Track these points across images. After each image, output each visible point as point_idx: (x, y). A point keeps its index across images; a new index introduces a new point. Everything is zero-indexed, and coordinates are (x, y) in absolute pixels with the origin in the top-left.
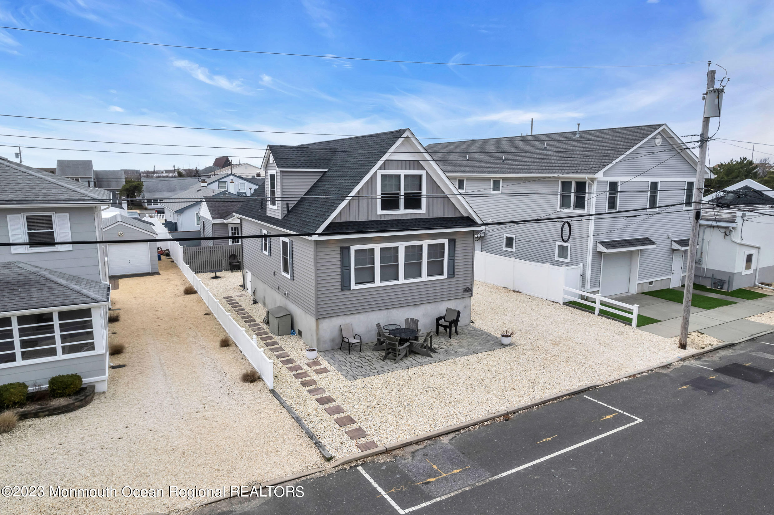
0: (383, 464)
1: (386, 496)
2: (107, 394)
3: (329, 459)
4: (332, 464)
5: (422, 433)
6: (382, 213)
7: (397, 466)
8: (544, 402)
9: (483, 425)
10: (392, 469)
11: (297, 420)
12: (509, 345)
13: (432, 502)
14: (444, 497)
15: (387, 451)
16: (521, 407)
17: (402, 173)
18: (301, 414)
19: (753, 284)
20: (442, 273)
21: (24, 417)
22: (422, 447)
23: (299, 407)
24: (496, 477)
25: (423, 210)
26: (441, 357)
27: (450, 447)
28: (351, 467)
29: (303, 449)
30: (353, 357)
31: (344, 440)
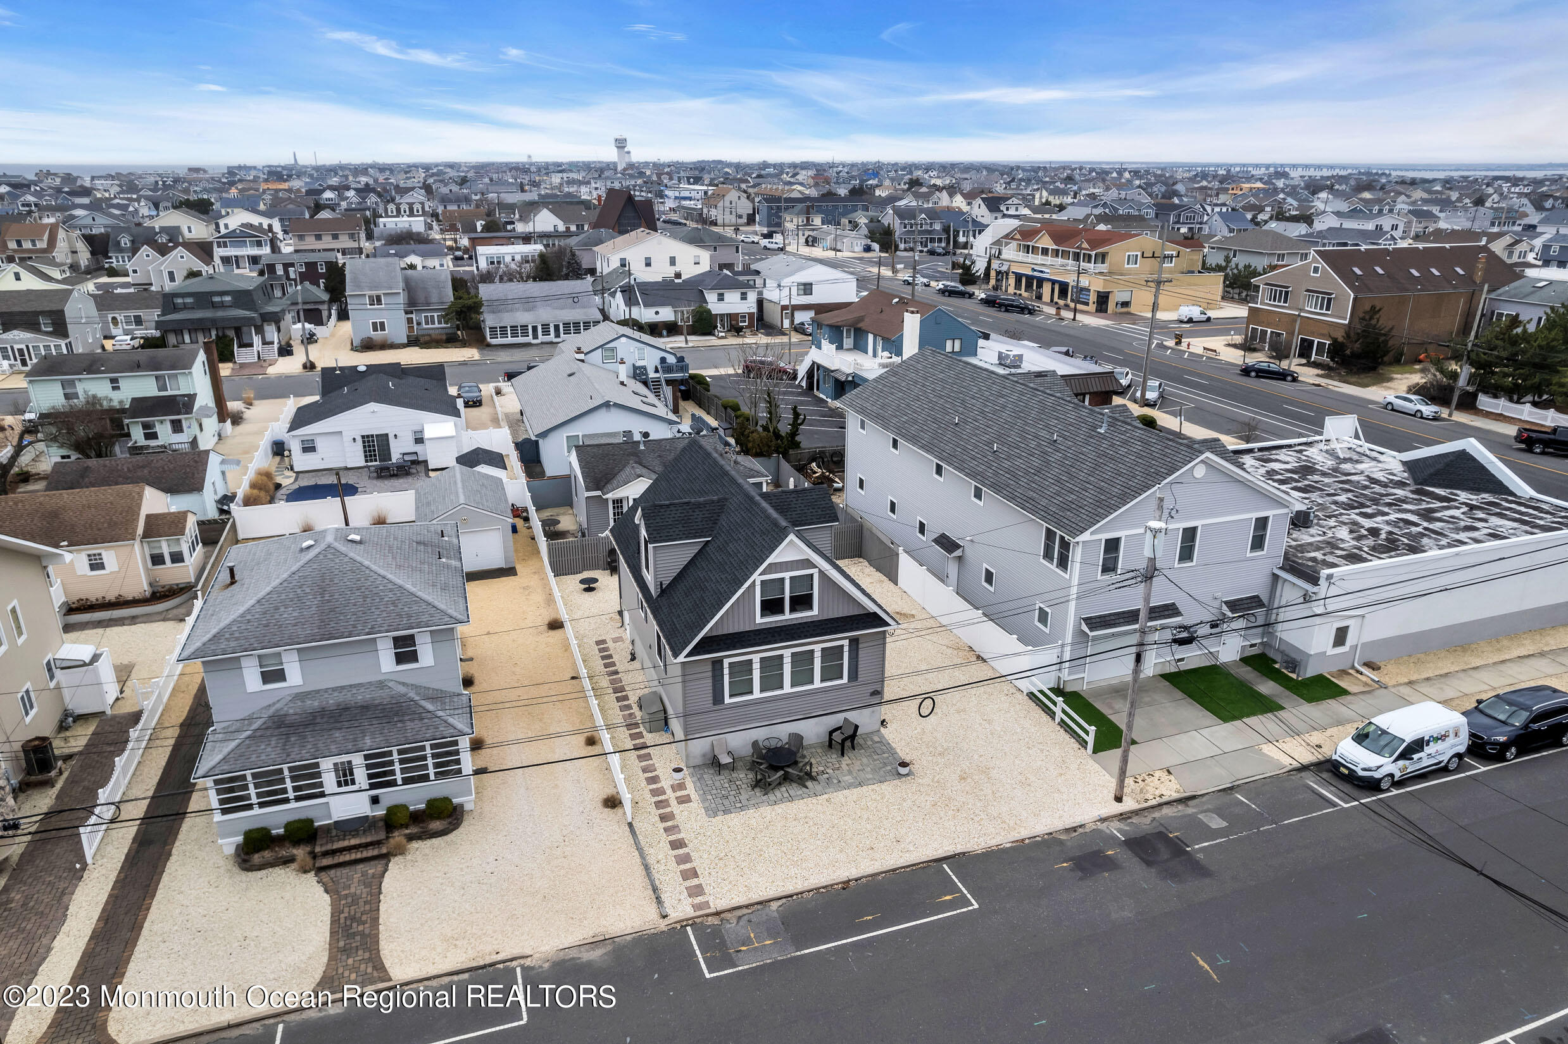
0: (709, 926)
1: (701, 960)
2: (475, 813)
3: (664, 917)
4: (667, 921)
5: (755, 897)
6: (760, 620)
7: (720, 931)
8: (894, 870)
9: (818, 892)
10: (716, 932)
11: (647, 867)
12: (907, 775)
13: (735, 970)
14: (746, 967)
15: (717, 914)
16: (866, 874)
17: (787, 575)
18: (651, 860)
19: (1350, 665)
20: (841, 677)
21: (411, 838)
22: (750, 911)
23: (652, 851)
24: (798, 953)
25: (815, 611)
26: (818, 788)
27: (776, 914)
28: (682, 926)
29: (645, 903)
30: (722, 780)
31: (682, 897)
